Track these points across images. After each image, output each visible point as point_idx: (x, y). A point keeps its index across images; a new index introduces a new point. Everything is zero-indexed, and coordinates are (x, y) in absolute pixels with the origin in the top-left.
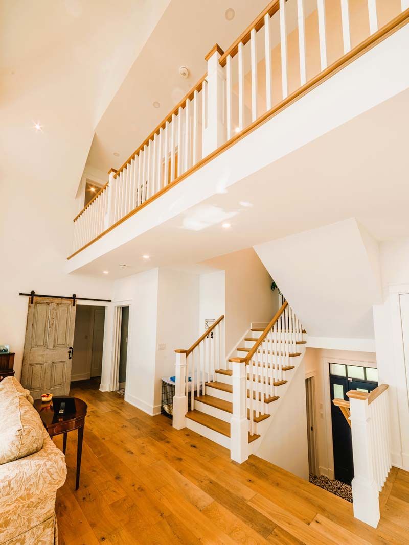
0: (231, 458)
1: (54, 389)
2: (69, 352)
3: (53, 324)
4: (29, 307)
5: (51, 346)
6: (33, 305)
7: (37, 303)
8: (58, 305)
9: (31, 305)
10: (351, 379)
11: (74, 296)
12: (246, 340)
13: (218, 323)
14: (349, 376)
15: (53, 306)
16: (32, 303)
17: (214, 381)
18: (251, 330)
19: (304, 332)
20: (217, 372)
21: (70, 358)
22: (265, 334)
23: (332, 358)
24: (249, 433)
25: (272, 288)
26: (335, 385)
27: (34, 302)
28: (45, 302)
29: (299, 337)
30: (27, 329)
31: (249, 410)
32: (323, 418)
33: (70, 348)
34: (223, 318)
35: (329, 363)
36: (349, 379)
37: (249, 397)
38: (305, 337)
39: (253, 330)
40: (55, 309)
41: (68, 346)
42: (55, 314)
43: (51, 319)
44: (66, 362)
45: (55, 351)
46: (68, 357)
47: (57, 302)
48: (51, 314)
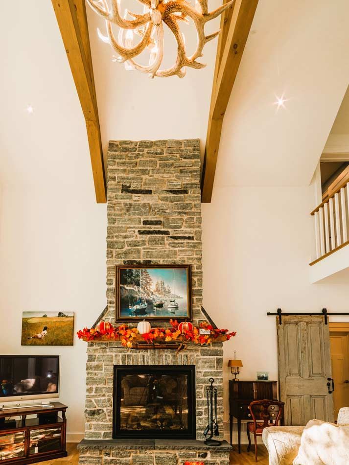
2: (329, 384)
3: (305, 348)
4: (278, 328)
5: (306, 375)
6: (282, 325)
7: (285, 323)
8: (307, 323)
9: (279, 325)
15: (303, 325)
16: (281, 323)
21: (330, 392)
27: (282, 322)
28: (293, 321)
33: (329, 379)
40: (305, 328)
41: (325, 377)
42: (305, 335)
43: (302, 342)
44: (326, 397)
45: (311, 381)
46: (328, 391)
47: (307, 321)
48: (302, 335)
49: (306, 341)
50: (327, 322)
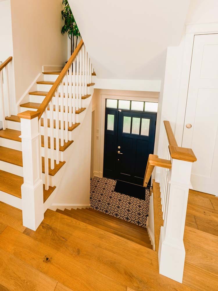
0: (24, 225)
10: (121, 110)
12: (38, 83)
13: (5, 65)
14: (119, 108)
17: (4, 129)
18: (43, 73)
19: (94, 74)
20: (7, 119)
22: (61, 77)
23: (109, 95)
24: (44, 185)
25: (62, 33)
26: (108, 115)
29: (89, 79)
31: (43, 159)
32: (98, 139)
34: (10, 60)
35: (106, 99)
36: (119, 110)
37: (43, 146)
38: (94, 79)
39: (44, 73)
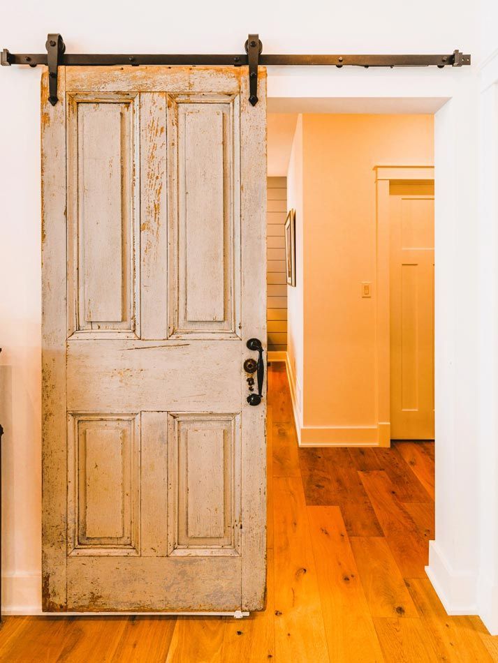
1: (192, 560)
2: (250, 366)
3: (157, 208)
4: (45, 118)
5: (155, 328)
6: (60, 107)
7: (76, 102)
8: (173, 99)
9: (50, 109)
11: (253, 43)
15: (152, 108)
16: (54, 100)
21: (254, 400)
27: (61, 94)
28: (111, 87)
30: (43, 236)
33: (254, 344)
40: (162, 123)
41: (239, 332)
42: (161, 153)
43: (145, 180)
44: (238, 417)
45: (177, 352)
46: (247, 393)
47: (169, 88)
48: (145, 154)
49: (164, 180)
50: (260, 94)
